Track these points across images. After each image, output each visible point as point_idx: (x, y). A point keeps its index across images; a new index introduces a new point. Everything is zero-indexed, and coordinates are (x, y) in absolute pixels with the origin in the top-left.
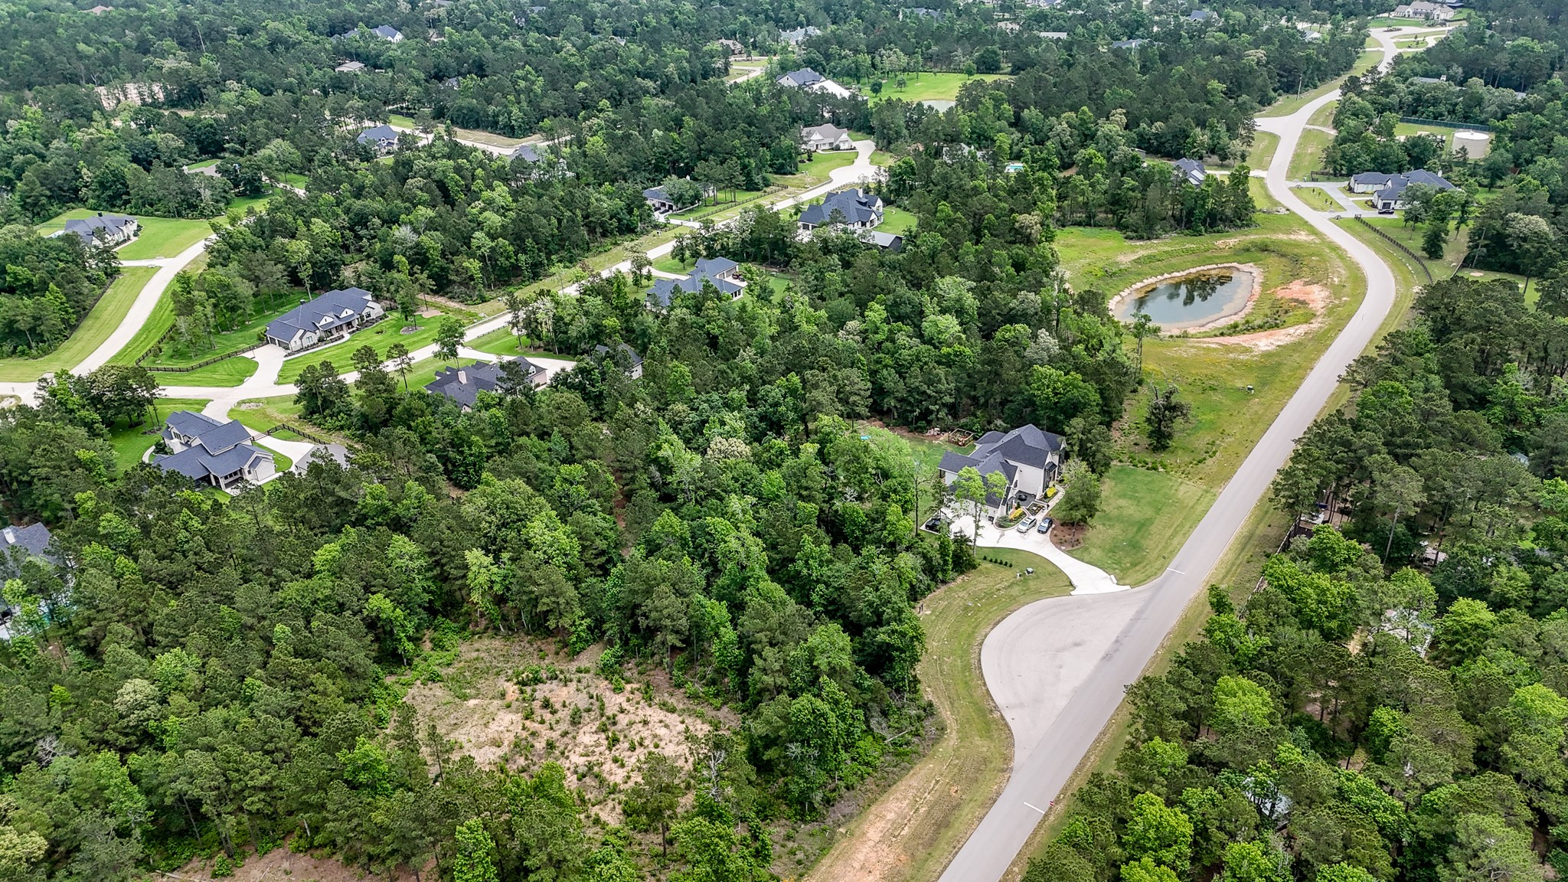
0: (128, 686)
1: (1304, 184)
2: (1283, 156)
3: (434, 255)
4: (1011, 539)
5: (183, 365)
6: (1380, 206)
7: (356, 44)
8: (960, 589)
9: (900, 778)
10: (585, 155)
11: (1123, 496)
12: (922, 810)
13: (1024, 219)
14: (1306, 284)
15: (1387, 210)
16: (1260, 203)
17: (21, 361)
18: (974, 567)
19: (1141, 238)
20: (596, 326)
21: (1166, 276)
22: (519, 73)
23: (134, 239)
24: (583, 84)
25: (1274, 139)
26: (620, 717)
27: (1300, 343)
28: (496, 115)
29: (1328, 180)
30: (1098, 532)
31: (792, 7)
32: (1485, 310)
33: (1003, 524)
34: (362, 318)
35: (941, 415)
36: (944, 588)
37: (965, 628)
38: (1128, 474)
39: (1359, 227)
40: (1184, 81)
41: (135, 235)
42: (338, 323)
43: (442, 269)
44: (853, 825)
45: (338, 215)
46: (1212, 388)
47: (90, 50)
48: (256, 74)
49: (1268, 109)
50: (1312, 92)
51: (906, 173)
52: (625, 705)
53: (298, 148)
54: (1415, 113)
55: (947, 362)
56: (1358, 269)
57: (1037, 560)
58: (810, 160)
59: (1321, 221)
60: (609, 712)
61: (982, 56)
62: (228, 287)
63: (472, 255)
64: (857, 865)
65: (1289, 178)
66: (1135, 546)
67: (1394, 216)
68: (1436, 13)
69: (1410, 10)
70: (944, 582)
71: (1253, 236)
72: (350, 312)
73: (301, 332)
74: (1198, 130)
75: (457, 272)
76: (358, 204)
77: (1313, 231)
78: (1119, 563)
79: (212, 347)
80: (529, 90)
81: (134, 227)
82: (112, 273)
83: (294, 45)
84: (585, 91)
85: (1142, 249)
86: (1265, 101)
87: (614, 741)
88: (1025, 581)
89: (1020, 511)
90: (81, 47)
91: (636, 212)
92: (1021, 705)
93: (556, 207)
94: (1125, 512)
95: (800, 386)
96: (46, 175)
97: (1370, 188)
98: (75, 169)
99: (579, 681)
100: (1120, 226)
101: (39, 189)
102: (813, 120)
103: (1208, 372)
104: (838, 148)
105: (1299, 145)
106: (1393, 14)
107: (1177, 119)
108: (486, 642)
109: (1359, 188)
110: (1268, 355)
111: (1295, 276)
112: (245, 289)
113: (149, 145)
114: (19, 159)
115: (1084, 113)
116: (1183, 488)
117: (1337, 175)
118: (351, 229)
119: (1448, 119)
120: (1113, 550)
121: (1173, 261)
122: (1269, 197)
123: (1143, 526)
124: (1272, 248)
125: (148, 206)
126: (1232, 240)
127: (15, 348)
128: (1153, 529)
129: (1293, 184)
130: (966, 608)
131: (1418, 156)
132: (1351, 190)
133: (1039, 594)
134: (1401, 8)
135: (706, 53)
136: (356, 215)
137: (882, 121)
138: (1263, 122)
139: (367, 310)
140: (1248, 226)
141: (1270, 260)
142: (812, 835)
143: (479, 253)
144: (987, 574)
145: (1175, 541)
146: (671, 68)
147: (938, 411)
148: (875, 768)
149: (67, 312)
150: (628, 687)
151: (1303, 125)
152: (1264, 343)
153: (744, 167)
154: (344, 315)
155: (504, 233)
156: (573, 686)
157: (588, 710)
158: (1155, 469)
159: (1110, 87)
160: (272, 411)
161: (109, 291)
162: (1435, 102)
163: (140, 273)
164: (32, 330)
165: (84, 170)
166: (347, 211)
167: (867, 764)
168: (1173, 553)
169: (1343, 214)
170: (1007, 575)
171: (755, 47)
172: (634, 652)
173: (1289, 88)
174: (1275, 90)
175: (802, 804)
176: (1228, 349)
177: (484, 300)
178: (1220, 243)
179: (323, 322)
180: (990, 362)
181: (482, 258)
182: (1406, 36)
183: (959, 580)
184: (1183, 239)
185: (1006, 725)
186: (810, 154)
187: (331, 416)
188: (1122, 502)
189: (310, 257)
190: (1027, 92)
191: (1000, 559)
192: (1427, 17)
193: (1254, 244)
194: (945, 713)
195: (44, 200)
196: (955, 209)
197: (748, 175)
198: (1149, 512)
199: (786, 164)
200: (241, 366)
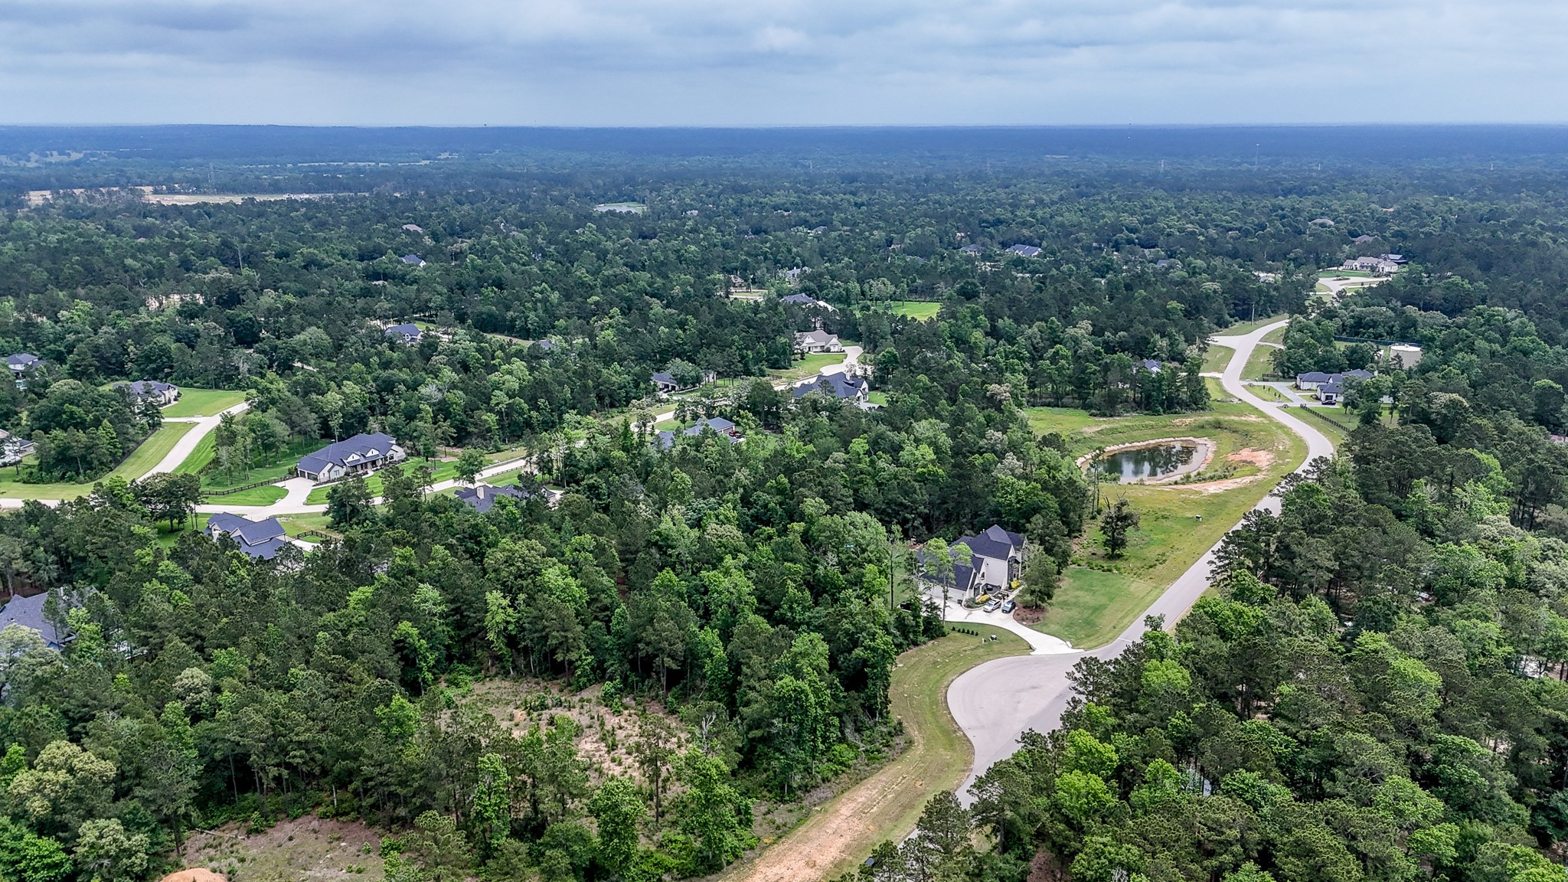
0: (187, 672)
1: (1255, 383)
2: (1237, 363)
3: (456, 409)
4: (978, 616)
5: (220, 490)
6: (1323, 398)
7: (384, 266)
8: (930, 650)
9: (871, 774)
10: (595, 347)
11: (1081, 589)
12: (889, 797)
13: (994, 388)
14: (1253, 451)
15: (1329, 401)
16: (1214, 394)
17: (67, 485)
18: (944, 635)
19: (1104, 415)
20: (604, 459)
21: (1127, 445)
22: (538, 288)
23: (174, 403)
24: (595, 298)
25: (1230, 352)
26: (618, 732)
27: (1245, 488)
28: (513, 320)
29: (1278, 380)
30: (1053, 612)
31: (789, 251)
32: (1397, 441)
33: (971, 605)
34: (386, 458)
35: (916, 523)
36: (916, 648)
37: (934, 677)
38: (1085, 574)
39: (1304, 413)
40: (1146, 301)
41: (175, 400)
42: (363, 461)
43: (462, 422)
44: (827, 805)
45: (367, 382)
46: (1163, 517)
47: (137, 265)
48: (292, 285)
49: (1225, 330)
50: (1266, 320)
51: (890, 362)
52: (623, 724)
53: (329, 334)
54: (1357, 334)
55: (922, 478)
56: (1301, 440)
57: (1001, 631)
58: (802, 359)
59: (1271, 409)
60: (608, 727)
61: (962, 287)
62: (267, 426)
63: (491, 410)
64: (830, 831)
65: (1241, 379)
66: (1089, 623)
67: (1336, 406)
68: (1381, 266)
69: (1357, 263)
70: (916, 644)
71: (1207, 417)
72: (376, 453)
73: (330, 465)
74: (1157, 337)
75: (475, 425)
76: (385, 374)
77: (1261, 414)
78: (1075, 634)
79: (246, 478)
80: (545, 301)
81: (175, 393)
82: (155, 426)
83: (326, 266)
84: (596, 303)
85: (1105, 424)
86: (1222, 324)
87: (613, 747)
88: (991, 644)
89: (986, 597)
90: (129, 261)
91: (642, 385)
92: (983, 727)
93: (569, 378)
94: (1081, 600)
95: (788, 486)
96: (97, 348)
97: (1314, 386)
98: (123, 346)
99: (582, 707)
100: (1086, 407)
101: (90, 359)
102: (807, 328)
103: (1162, 507)
104: (828, 351)
105: (1252, 356)
106: (1341, 268)
107: (1139, 328)
108: (497, 682)
109: (1305, 385)
110: (1216, 495)
111: (1244, 446)
112: (281, 429)
113: (192, 332)
114: (71, 337)
115: (1053, 322)
116: (1134, 585)
117: (1286, 376)
118: (378, 393)
119: (1387, 339)
120: (1070, 625)
121: (1134, 433)
122: (1224, 392)
123: (1097, 609)
124: (1225, 426)
125: (187, 378)
126: (1190, 419)
127: (64, 474)
128: (1106, 612)
129: (1246, 383)
130: (935, 663)
131: (1357, 361)
132: (1297, 387)
133: (1001, 654)
134: (1349, 262)
135: (709, 281)
136: (384, 381)
137: (869, 328)
138: (1219, 340)
139: (391, 452)
140: (1203, 409)
141: (1221, 435)
142: (790, 811)
143: (497, 408)
144: (955, 640)
145: (1126, 621)
146: (677, 290)
147: (914, 519)
148: (849, 767)
149: (115, 447)
150: (626, 712)
151: (1257, 342)
152: (1213, 488)
153: (743, 357)
154: (369, 454)
155: (521, 393)
156: (577, 710)
157: (590, 727)
158: (1110, 570)
159: (1077, 305)
160: (299, 522)
161: (151, 439)
162: (1374, 324)
163: (179, 427)
164: (83, 458)
165: (132, 348)
166: (375, 380)
167: (842, 763)
168: (1124, 628)
169: (1289, 404)
170: (973, 641)
171: (754, 282)
172: (632, 688)
173: (1245, 316)
174: (1232, 317)
175: (782, 788)
176: (1180, 492)
177: (499, 451)
178: (1177, 421)
179: (350, 459)
180: (960, 477)
181: (499, 413)
182: (1353, 284)
183: (930, 644)
184: (1142, 417)
185: (968, 740)
186: (803, 354)
187: (357, 524)
188: (1078, 593)
189: (342, 408)
190: (1002, 308)
191: (967, 630)
192: (1373, 269)
193: (1209, 423)
194: (912, 731)
195: (92, 370)
196: (932, 380)
197: (746, 365)
198: (1103, 600)
199: (781, 359)
200: (272, 492)
